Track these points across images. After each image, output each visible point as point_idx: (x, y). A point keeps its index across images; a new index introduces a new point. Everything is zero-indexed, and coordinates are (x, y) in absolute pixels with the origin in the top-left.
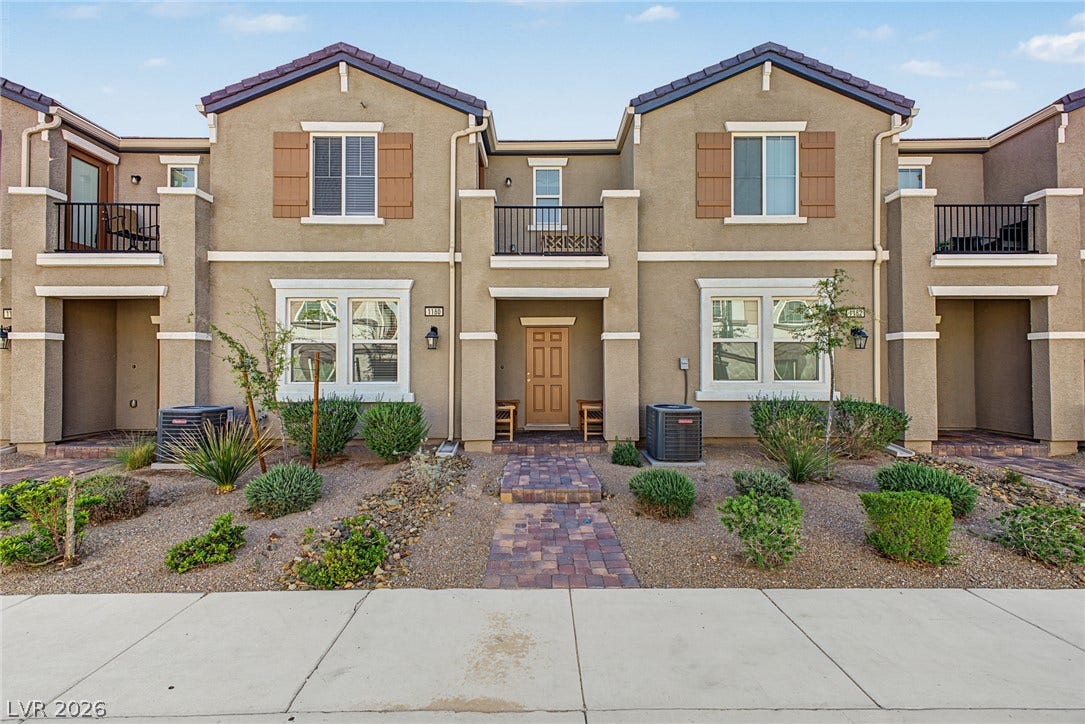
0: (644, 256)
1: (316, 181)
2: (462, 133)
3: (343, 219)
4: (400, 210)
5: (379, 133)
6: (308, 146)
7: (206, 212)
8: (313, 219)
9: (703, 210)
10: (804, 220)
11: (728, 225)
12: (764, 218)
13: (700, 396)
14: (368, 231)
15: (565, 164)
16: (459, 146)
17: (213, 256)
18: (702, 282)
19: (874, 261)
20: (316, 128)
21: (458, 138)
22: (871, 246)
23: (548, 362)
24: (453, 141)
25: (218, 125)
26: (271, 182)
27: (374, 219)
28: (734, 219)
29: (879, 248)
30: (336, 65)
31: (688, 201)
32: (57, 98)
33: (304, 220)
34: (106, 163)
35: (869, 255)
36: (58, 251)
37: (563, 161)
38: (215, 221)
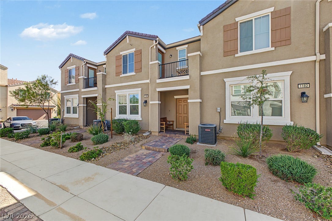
0: (202, 73)
1: (123, 66)
2: (152, 46)
3: (128, 74)
4: (139, 70)
5: (135, 51)
6: (121, 58)
7: (104, 77)
8: (123, 75)
9: (227, 53)
10: (273, 49)
11: (237, 57)
12: (254, 51)
13: (225, 122)
14: (133, 77)
15: (187, 47)
16: (152, 50)
17: (106, 86)
18: (225, 80)
19: (315, 61)
20: (123, 53)
21: (151, 48)
22: (314, 54)
23: (183, 110)
24: (150, 49)
25: (107, 57)
26: (115, 68)
27: (134, 73)
28: (240, 54)
29: (318, 54)
30: (126, 37)
31: (221, 51)
32: (85, 58)
33: (121, 76)
34: (95, 69)
35: (313, 58)
36: (85, 88)
37: (186, 46)
38: (107, 79)
